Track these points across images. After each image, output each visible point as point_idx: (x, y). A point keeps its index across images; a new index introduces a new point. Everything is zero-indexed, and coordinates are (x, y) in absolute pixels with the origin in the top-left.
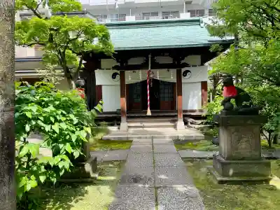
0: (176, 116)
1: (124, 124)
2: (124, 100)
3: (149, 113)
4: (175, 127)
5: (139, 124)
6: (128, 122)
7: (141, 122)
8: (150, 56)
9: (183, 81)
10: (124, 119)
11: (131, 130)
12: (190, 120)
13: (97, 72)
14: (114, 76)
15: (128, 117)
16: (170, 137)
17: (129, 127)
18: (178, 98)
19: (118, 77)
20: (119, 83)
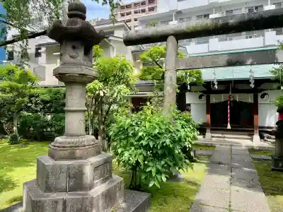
0: (253, 131)
1: (208, 134)
2: (209, 116)
3: (229, 127)
4: (252, 139)
5: (220, 135)
6: (212, 133)
7: (223, 134)
9: (259, 102)
10: (208, 130)
11: (214, 139)
12: (266, 135)
13: (187, 94)
14: (200, 97)
15: (211, 130)
16: (246, 146)
18: (255, 116)
19: (204, 98)
20: (205, 102)
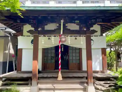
8: (62, 21)
13: (20, 38)
17: (40, 89)
